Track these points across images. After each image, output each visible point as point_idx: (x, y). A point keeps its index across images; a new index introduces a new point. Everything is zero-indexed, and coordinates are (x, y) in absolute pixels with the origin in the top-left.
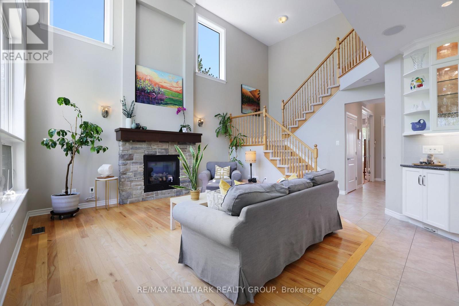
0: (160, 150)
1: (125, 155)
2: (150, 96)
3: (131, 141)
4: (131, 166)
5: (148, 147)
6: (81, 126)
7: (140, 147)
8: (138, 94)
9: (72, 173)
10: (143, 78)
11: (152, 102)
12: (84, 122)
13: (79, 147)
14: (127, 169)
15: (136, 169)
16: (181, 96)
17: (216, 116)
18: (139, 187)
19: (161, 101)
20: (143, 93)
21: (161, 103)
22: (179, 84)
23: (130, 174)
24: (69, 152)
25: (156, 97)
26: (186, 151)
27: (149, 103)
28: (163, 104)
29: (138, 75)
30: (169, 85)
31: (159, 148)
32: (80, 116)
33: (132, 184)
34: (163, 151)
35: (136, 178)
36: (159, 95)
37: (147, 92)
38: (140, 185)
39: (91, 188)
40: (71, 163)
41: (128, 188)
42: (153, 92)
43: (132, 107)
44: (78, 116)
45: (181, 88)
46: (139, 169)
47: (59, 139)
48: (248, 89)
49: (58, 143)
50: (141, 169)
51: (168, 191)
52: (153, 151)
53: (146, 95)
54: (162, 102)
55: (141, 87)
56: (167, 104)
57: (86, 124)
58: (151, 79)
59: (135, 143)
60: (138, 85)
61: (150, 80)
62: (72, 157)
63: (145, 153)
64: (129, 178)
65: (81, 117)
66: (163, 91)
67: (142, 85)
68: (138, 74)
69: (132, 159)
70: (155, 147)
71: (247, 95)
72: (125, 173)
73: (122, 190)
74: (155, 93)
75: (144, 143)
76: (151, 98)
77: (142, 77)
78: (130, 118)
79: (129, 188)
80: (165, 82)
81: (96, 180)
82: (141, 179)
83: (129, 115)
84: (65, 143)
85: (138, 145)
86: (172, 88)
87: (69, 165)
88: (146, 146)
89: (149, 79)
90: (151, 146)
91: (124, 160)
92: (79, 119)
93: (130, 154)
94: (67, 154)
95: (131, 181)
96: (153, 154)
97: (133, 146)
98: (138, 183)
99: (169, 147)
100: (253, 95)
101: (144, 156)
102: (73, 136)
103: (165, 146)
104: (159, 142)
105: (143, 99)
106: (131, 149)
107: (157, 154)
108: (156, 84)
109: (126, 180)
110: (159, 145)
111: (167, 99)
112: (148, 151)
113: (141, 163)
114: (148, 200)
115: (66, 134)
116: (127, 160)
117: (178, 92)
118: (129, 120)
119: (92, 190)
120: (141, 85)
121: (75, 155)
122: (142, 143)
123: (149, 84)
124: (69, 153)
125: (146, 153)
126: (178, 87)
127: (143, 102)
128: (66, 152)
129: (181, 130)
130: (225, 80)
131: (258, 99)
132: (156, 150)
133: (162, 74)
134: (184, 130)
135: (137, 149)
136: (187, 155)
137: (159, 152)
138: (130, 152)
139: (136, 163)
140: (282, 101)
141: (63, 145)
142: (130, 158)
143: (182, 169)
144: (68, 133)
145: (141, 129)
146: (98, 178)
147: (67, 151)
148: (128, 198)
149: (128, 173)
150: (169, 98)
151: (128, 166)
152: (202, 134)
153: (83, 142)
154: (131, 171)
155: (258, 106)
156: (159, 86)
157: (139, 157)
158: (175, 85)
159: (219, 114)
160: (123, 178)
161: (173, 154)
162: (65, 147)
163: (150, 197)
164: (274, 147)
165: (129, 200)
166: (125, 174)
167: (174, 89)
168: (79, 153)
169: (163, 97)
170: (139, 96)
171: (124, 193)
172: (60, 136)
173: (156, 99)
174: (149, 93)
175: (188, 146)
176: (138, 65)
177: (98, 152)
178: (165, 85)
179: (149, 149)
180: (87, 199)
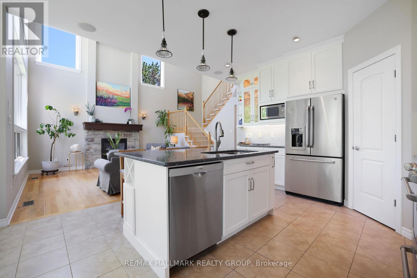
0: (113, 136)
1: (88, 138)
2: (106, 101)
3: (93, 130)
4: (93, 146)
6: (60, 121)
7: (99, 134)
8: (98, 100)
9: (54, 149)
10: (101, 89)
11: (108, 105)
13: (59, 134)
15: (96, 147)
16: (129, 100)
17: (156, 112)
19: (114, 104)
20: (101, 99)
21: (115, 105)
22: (128, 92)
23: (92, 150)
24: (52, 137)
25: (110, 101)
26: (132, 136)
27: (105, 106)
28: (116, 106)
30: (120, 93)
33: (93, 157)
35: (96, 153)
36: (113, 100)
37: (104, 98)
39: (67, 158)
40: (53, 143)
41: (91, 159)
42: (108, 98)
43: (94, 109)
45: (129, 94)
47: (47, 129)
48: (183, 92)
49: (46, 131)
50: (99, 147)
53: (104, 100)
54: (115, 104)
55: (100, 96)
56: (118, 105)
57: (63, 120)
58: (107, 90)
59: (95, 131)
60: (98, 94)
62: (54, 140)
64: (91, 153)
66: (115, 97)
67: (101, 94)
68: (98, 87)
69: (93, 141)
70: (109, 134)
71: (182, 97)
73: (86, 160)
74: (110, 99)
75: (102, 131)
76: (107, 102)
77: (100, 89)
78: (92, 115)
79: (92, 159)
80: (117, 91)
81: (69, 154)
82: (100, 154)
84: (50, 131)
85: (97, 133)
86: (122, 95)
87: (52, 144)
88: (103, 133)
89: (105, 90)
90: (106, 133)
91: (88, 142)
92: (59, 117)
93: (92, 138)
94: (51, 138)
95: (93, 155)
96: (108, 138)
97: (94, 133)
98: (98, 156)
100: (187, 96)
101: (102, 139)
102: (55, 127)
104: (112, 130)
105: (102, 103)
106: (93, 135)
108: (110, 93)
109: (90, 154)
110: (112, 133)
111: (118, 103)
113: (99, 144)
115: (50, 126)
116: (90, 142)
117: (127, 97)
118: (91, 117)
119: (67, 160)
121: (56, 138)
122: (100, 131)
123: (105, 93)
124: (53, 137)
125: (103, 137)
126: (126, 94)
127: (102, 105)
128: (51, 137)
129: (128, 123)
130: (164, 87)
131: (192, 99)
133: (115, 86)
134: (130, 123)
135: (96, 134)
136: (133, 138)
138: (92, 137)
139: (96, 144)
140: (203, 102)
141: (49, 133)
142: (92, 140)
143: (129, 148)
145: (99, 122)
146: (70, 152)
147: (52, 136)
148: (90, 165)
149: (91, 150)
150: (120, 102)
151: (90, 146)
152: (143, 125)
153: (61, 131)
154: (93, 148)
155: (192, 104)
156: (113, 94)
157: (98, 140)
158: (124, 92)
159: (159, 111)
160: (88, 153)
161: (123, 138)
162: (50, 134)
164: (190, 133)
165: (91, 167)
166: (89, 150)
167: (124, 96)
168: (59, 137)
169: (116, 101)
170: (99, 101)
171: (88, 162)
172: (47, 127)
173: (111, 103)
174: (106, 99)
175: (133, 133)
176: (98, 81)
177: (69, 137)
178: (117, 93)
179: (105, 135)
180: (64, 165)
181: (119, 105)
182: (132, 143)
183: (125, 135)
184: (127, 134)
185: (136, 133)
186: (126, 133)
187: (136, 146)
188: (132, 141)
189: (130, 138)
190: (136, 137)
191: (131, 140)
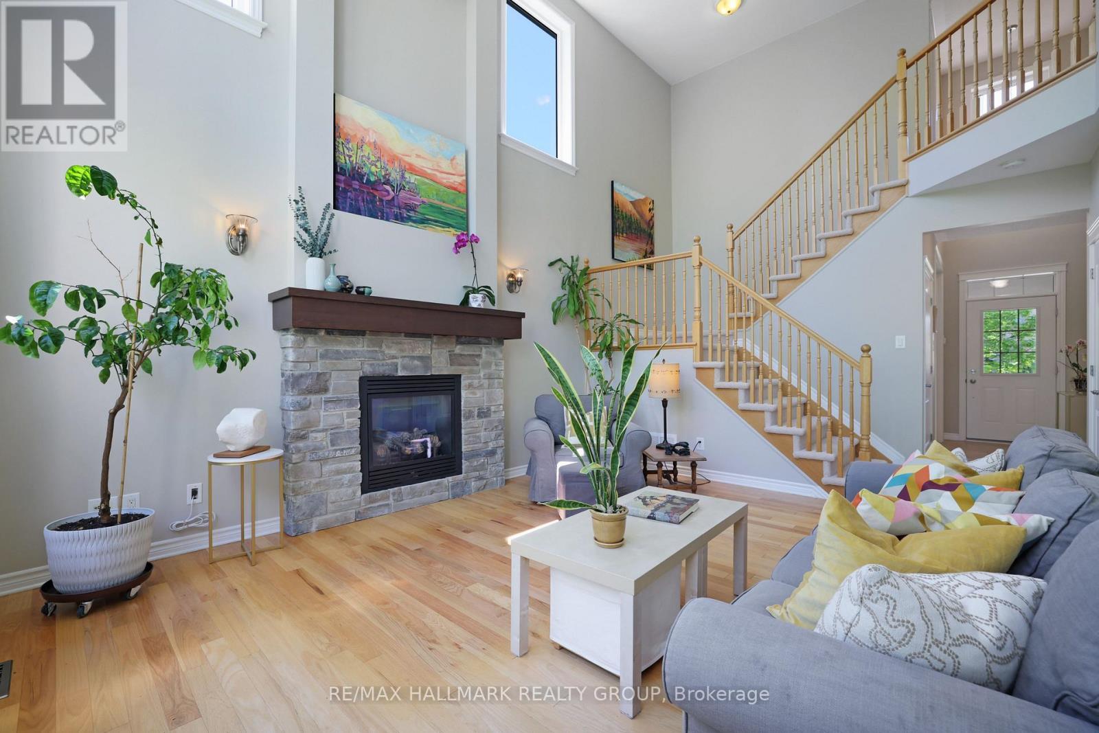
0: (406, 361)
1: (302, 376)
2: (376, 193)
3: (322, 333)
4: (322, 413)
5: (372, 351)
6: (156, 279)
7: (349, 352)
8: (342, 185)
9: (125, 442)
10: (355, 135)
11: (382, 213)
12: (167, 265)
13: (151, 350)
14: (309, 422)
15: (337, 421)
16: (462, 201)
17: (551, 264)
18: (348, 477)
19: (408, 211)
20: (356, 184)
21: (409, 219)
22: (457, 163)
23: (318, 438)
24: (112, 369)
25: (393, 198)
26: (478, 365)
27: (373, 215)
28: (414, 222)
29: (341, 127)
30: (430, 165)
31: (404, 355)
32: (153, 241)
33: (326, 468)
34: (416, 362)
35: (336, 450)
36: (402, 194)
37: (368, 180)
38: (351, 470)
39: (190, 487)
40: (119, 406)
41: (314, 481)
42: (384, 183)
43: (326, 223)
44: (148, 239)
45: (462, 176)
46: (346, 421)
47: (77, 320)
48: (628, 194)
49: (70, 334)
50: (351, 420)
51: (430, 485)
52: (387, 365)
53: (365, 190)
54: (412, 214)
55: (349, 165)
56: (423, 221)
57: (171, 269)
58: (378, 142)
59: (332, 337)
60: (342, 157)
61: (375, 146)
62: (125, 386)
63: (365, 370)
64: (315, 449)
65: (160, 242)
66: (412, 181)
67: (353, 158)
68: (341, 123)
69: (326, 390)
70: (393, 352)
71: (624, 211)
72: (304, 435)
73: (294, 490)
74: (392, 186)
75: (360, 337)
76: (381, 200)
77: (351, 133)
78: (321, 257)
79: (317, 483)
80: (418, 156)
81: (211, 464)
82: (353, 451)
83: (317, 247)
84: (98, 336)
85: (344, 345)
86: (438, 174)
87: (113, 415)
88: (368, 346)
89: (372, 141)
90: (381, 347)
91: (302, 393)
92: (151, 250)
93: (319, 375)
94: (105, 376)
95: (323, 460)
96: (387, 373)
97: (329, 347)
98: (345, 465)
99: (433, 351)
100: (638, 212)
101: (361, 379)
102: (128, 310)
103: (422, 348)
104: (405, 336)
105: (357, 200)
106: (323, 356)
107: (400, 373)
108: (393, 159)
109: (308, 458)
110: (406, 346)
111: (423, 208)
112: (371, 365)
113: (350, 403)
114: (373, 515)
115: (102, 302)
116: (310, 392)
117: (455, 189)
118: (315, 263)
119: (195, 493)
120: (350, 157)
121: (134, 376)
122: (354, 339)
123: (373, 158)
124: (114, 370)
125: (368, 370)
126: (454, 172)
127: (358, 212)
128: (101, 368)
129: (466, 300)
130: (574, 165)
132: (395, 360)
133: (411, 131)
134: (476, 301)
135: (338, 356)
137: (404, 368)
138: (319, 367)
139: (337, 401)
140: (728, 228)
141: (90, 344)
142: (319, 385)
143: (467, 418)
144: (109, 299)
145: (354, 292)
146: (216, 456)
147: (108, 365)
148: (312, 515)
149: (314, 435)
150: (432, 206)
151: (312, 412)
152: (523, 315)
153: (164, 332)
154: (321, 427)
155: (650, 242)
156: (403, 164)
157: (346, 383)
158: (445, 166)
159: (560, 260)
160: (299, 450)
161: (445, 372)
162: (98, 349)
163: (380, 506)
164: (727, 352)
165: (316, 522)
166: (303, 437)
167: (447, 179)
168: (149, 371)
169: (414, 200)
170: (345, 191)
171: (300, 500)
172: (76, 307)
173: (394, 206)
174: (374, 186)
175: (484, 350)
176: (342, 94)
177: (222, 367)
178: (418, 163)
179: (374, 359)
180: (178, 525)
181: (428, 220)
182: (479, 394)
183: (453, 359)
184: (461, 355)
185: (493, 350)
186: (458, 349)
187: (493, 409)
188: (480, 387)
189: (471, 372)
190: (493, 367)
191: (476, 382)
